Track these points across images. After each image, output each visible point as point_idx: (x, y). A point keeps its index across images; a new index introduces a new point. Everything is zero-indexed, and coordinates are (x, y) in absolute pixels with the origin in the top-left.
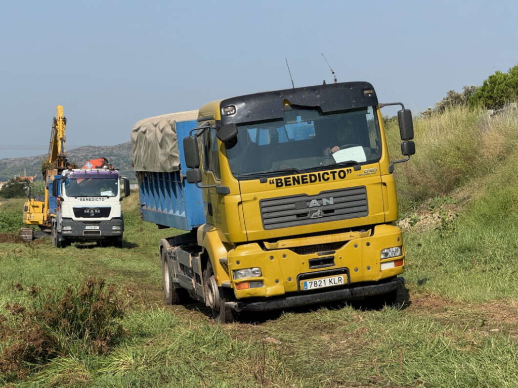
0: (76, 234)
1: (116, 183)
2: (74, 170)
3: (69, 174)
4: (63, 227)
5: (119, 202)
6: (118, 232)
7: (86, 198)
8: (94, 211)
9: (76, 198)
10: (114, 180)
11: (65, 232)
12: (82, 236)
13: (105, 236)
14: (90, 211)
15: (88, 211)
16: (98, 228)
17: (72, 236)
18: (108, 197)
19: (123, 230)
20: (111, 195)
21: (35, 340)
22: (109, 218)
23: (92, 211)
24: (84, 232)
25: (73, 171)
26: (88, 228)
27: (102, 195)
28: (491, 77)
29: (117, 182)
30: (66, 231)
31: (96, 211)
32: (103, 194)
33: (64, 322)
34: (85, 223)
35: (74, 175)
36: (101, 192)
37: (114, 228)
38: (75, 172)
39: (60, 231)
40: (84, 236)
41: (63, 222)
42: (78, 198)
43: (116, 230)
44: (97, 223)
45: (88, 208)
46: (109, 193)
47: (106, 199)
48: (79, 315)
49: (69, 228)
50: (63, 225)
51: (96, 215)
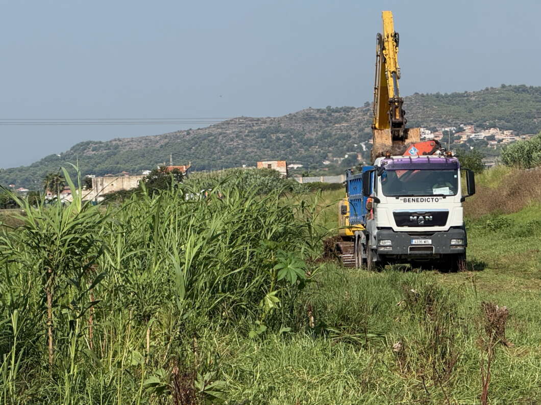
0: (399, 251)
1: (455, 176)
2: (394, 157)
3: (387, 162)
4: (379, 241)
5: (460, 204)
6: (459, 248)
7: (411, 198)
8: (424, 217)
9: (397, 198)
10: (453, 171)
11: (382, 249)
12: (407, 255)
13: (440, 255)
14: (418, 217)
15: (415, 217)
16: (430, 242)
17: (393, 255)
18: (444, 196)
19: (465, 245)
20: (449, 194)
22: (446, 228)
23: (421, 217)
24: (410, 248)
25: (393, 159)
26: (415, 242)
27: (434, 193)
29: (457, 174)
30: (384, 246)
31: (427, 217)
32: (436, 191)
34: (410, 235)
35: (394, 165)
36: (434, 190)
37: (454, 242)
38: (395, 161)
39: (375, 247)
40: (410, 254)
41: (378, 234)
42: (400, 198)
43: (457, 246)
44: (428, 235)
45: (416, 213)
46: (445, 190)
47: (441, 200)
49: (388, 243)
50: (379, 238)
51: (428, 223)
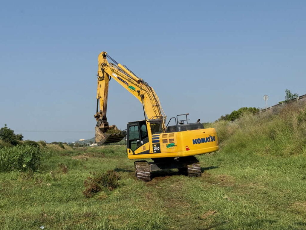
21: (94, 187)
28: (233, 112)
33: (102, 182)
48: (106, 180)
